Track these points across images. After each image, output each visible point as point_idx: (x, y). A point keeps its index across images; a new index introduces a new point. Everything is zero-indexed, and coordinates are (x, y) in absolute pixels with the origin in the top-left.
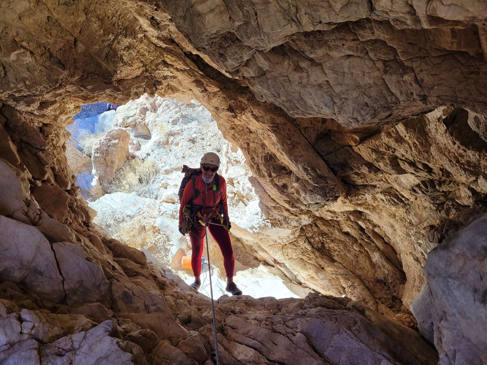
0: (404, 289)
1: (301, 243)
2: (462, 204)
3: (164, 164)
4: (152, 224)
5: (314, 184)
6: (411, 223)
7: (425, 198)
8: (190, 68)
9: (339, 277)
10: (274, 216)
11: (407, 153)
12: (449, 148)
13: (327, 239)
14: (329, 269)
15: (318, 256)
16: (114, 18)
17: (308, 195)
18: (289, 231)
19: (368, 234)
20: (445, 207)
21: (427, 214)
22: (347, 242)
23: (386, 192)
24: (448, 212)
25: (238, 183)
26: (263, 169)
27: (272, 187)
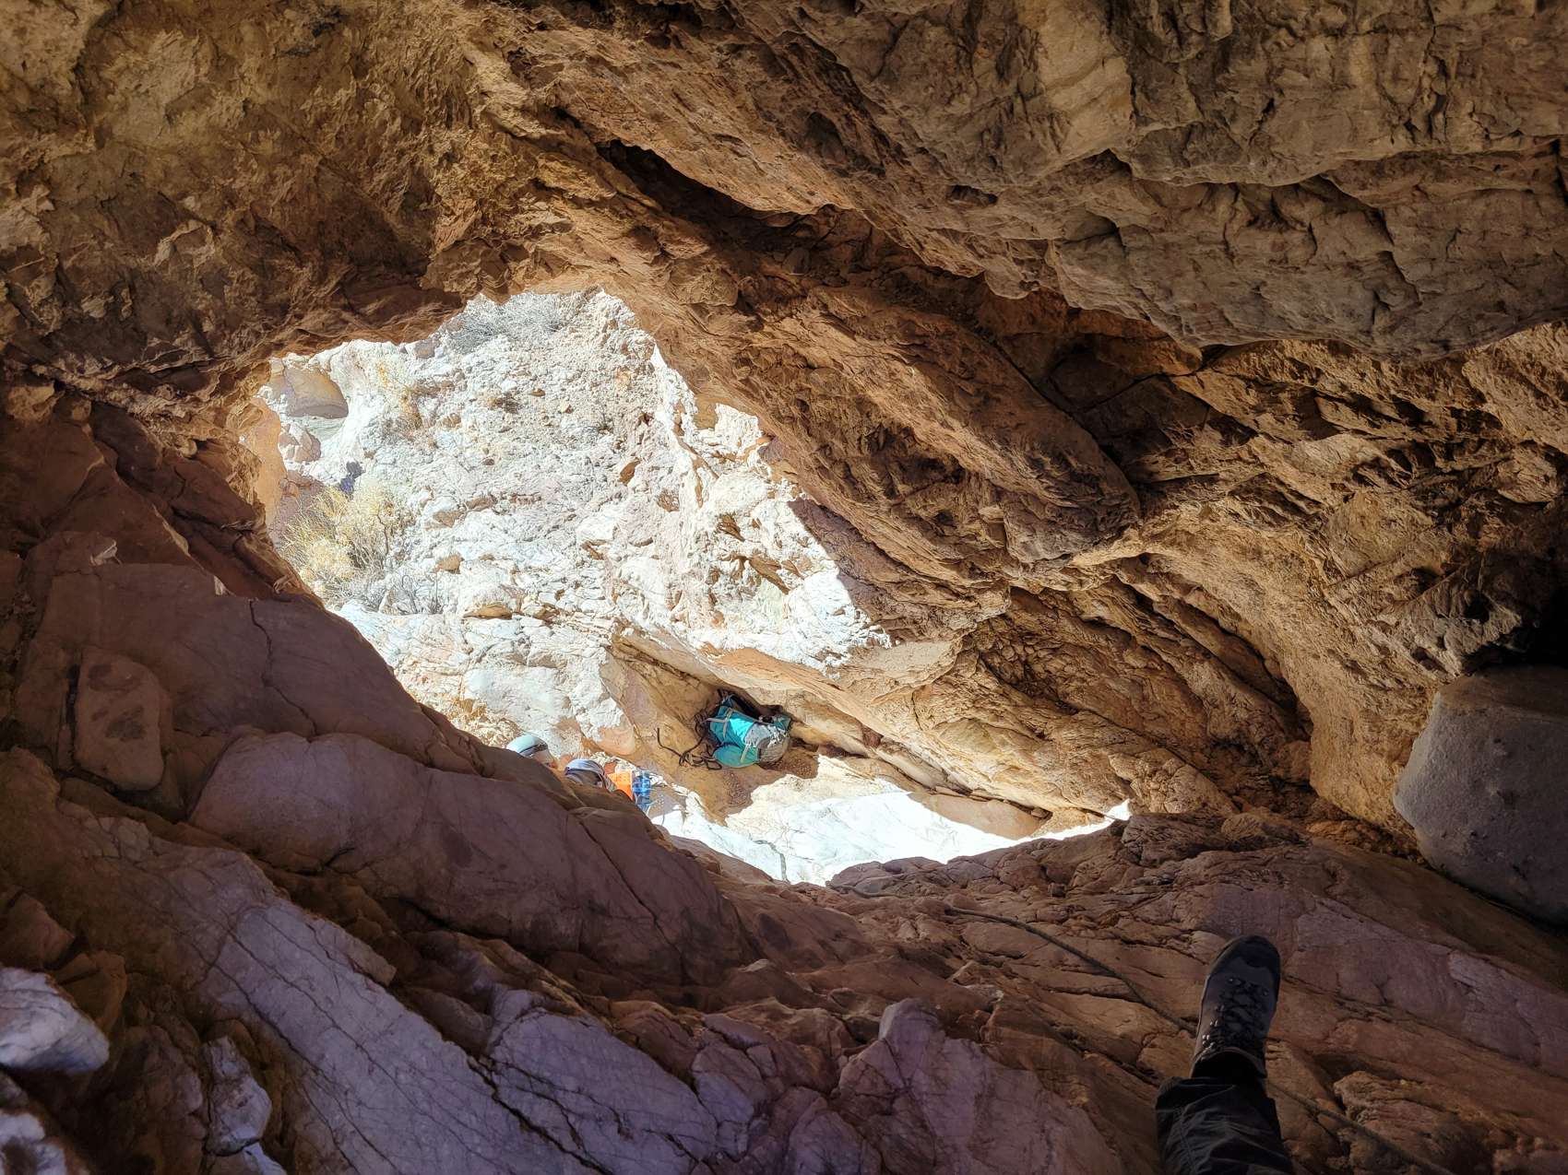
0: (1306, 754)
1: (969, 675)
2: (1519, 500)
3: (426, 495)
4: (454, 693)
5: (1059, 503)
6: (1329, 566)
7: (1397, 495)
8: (619, 193)
9: (1103, 752)
10: (899, 609)
11: (1362, 380)
12: (1544, 362)
13: (1037, 648)
14: (1064, 736)
15: (1020, 703)
16: (420, 73)
17: (1040, 535)
18: (945, 647)
19: (1167, 616)
20: (1463, 514)
21: (1393, 538)
22: (1101, 647)
23: (1248, 492)
24: (1475, 526)
25: (756, 525)
26: (868, 475)
27: (900, 525)
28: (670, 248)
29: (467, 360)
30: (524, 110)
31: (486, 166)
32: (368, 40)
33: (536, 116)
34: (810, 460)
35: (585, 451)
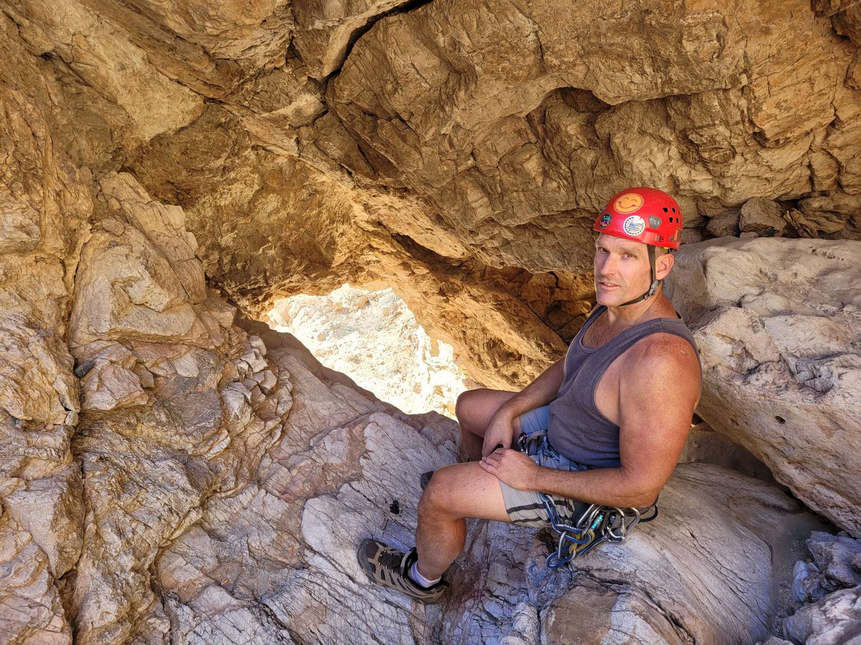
8: (398, 250)
16: (337, 208)
25: (449, 390)
26: (486, 357)
27: (499, 379)
28: (415, 270)
29: (339, 342)
30: (367, 222)
31: (354, 239)
32: (323, 198)
33: (371, 224)
34: (466, 354)
35: (388, 380)
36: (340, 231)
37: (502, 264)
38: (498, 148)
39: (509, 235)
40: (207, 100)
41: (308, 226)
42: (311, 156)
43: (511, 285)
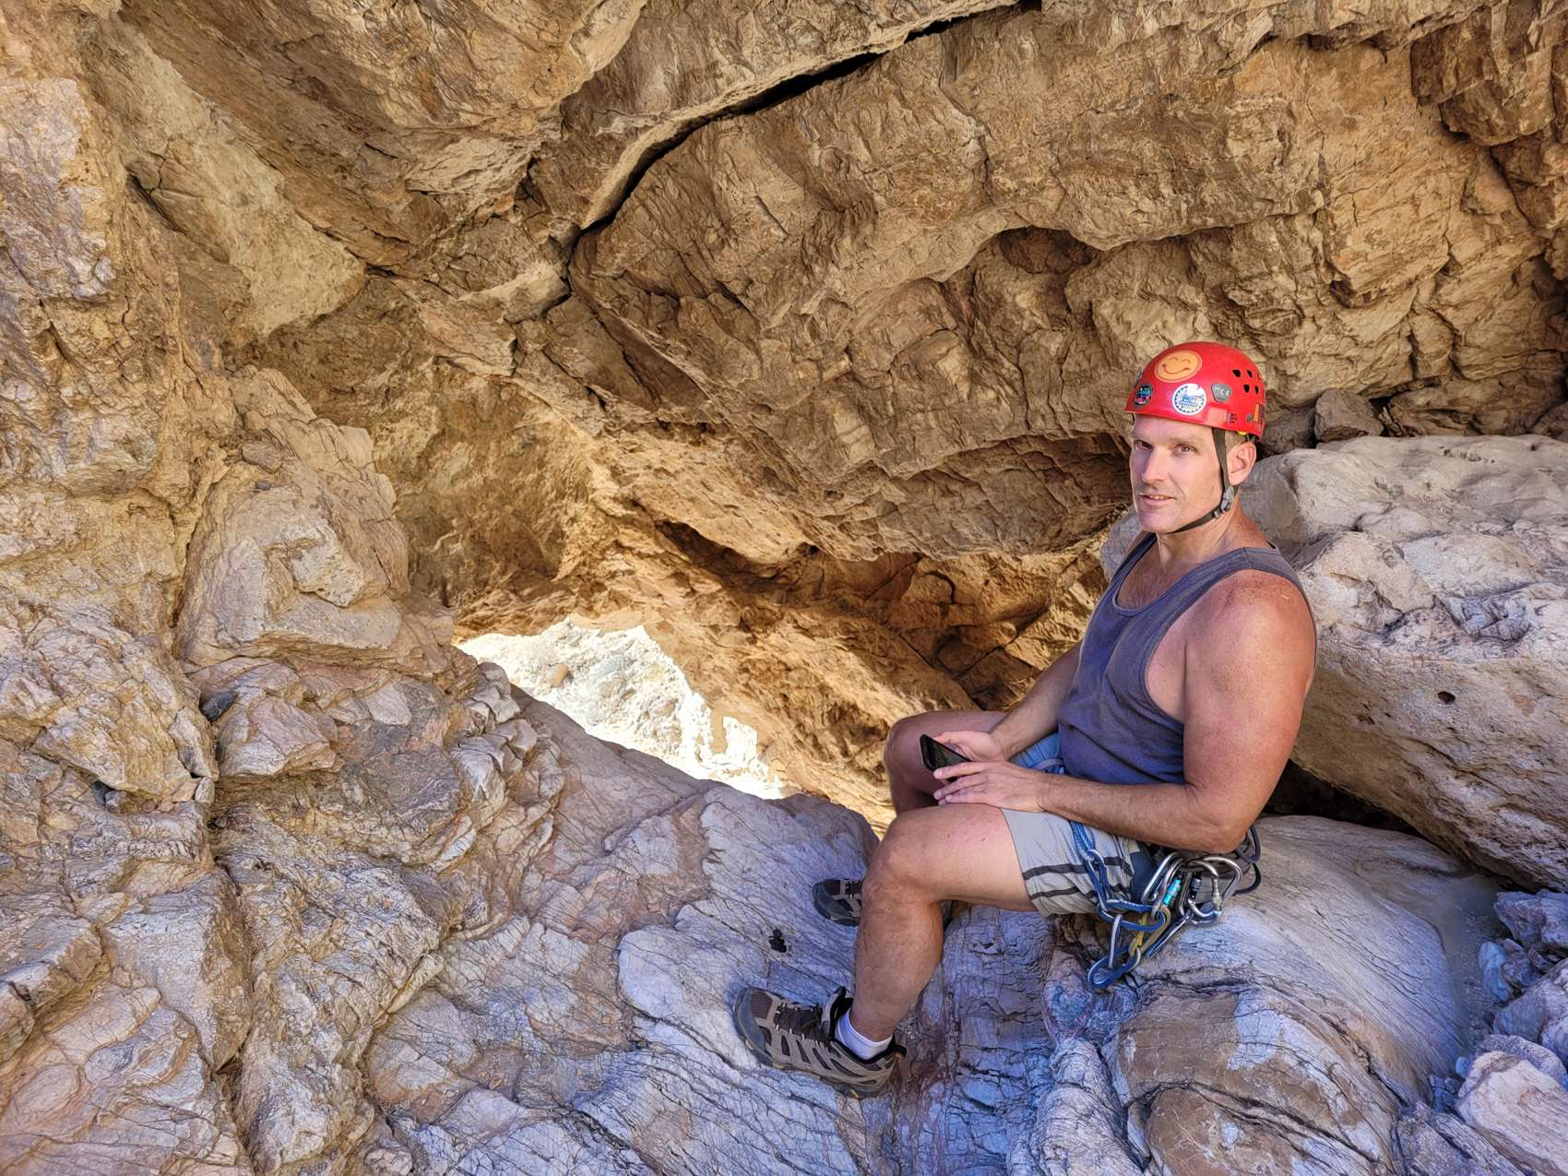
8: (666, 551)
26: (828, 739)
27: (853, 776)
28: (697, 587)
30: (615, 499)
31: (590, 530)
32: (546, 452)
33: (621, 503)
34: (789, 738)
36: (571, 513)
37: (877, 550)
38: (892, 338)
39: (896, 495)
40: (373, 269)
41: (518, 503)
42: (536, 374)
43: (868, 604)
